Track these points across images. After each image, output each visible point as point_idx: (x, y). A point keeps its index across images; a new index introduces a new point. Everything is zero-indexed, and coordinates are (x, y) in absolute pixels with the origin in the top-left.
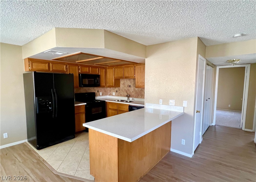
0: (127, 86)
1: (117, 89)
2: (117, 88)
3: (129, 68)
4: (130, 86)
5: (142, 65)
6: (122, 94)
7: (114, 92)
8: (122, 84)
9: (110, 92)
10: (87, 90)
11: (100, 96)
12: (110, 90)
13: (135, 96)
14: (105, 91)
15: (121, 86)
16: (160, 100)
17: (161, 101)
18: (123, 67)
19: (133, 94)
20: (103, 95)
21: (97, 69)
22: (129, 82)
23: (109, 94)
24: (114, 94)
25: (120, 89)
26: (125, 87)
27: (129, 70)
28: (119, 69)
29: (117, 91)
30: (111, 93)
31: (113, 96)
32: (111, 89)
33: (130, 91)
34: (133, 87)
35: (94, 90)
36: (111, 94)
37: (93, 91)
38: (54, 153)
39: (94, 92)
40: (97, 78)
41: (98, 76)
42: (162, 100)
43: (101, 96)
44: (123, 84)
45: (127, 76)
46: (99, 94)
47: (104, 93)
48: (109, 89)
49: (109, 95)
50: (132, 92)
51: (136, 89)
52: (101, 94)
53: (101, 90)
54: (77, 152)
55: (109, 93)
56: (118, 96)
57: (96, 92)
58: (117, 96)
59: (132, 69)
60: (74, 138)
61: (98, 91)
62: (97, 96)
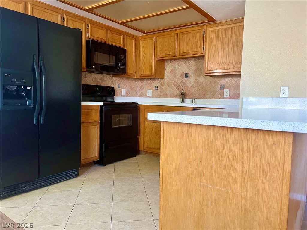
0: (181, 76)
1: (157, 83)
2: (157, 81)
3: (191, 35)
4: (186, 76)
5: (221, 25)
6: (168, 92)
7: (150, 89)
8: (168, 72)
9: (142, 89)
10: (98, 80)
11: (122, 96)
12: (142, 85)
13: (197, 95)
14: (132, 88)
15: (165, 77)
16: (282, 88)
17: (284, 90)
18: (176, 32)
19: (193, 90)
20: (127, 95)
21: (122, 37)
22: (185, 66)
23: (139, 94)
24: (150, 92)
25: (164, 83)
26: (175, 77)
27: (191, 39)
28: (167, 39)
29: (156, 88)
30: (143, 91)
31: (148, 97)
32: (145, 83)
33: (188, 85)
34: (193, 77)
35: (112, 82)
36: (144, 93)
37: (110, 84)
38: (38, 208)
39: (112, 86)
40: (122, 56)
41: (123, 52)
42: (287, 88)
43: (124, 96)
44: (170, 72)
45: (185, 51)
46: (121, 93)
47: (129, 91)
48: (139, 83)
49: (139, 96)
50: (191, 87)
51: (202, 80)
52: (124, 93)
53: (124, 85)
54: (94, 205)
55: (139, 91)
56: (159, 96)
57: (116, 87)
58: (156, 97)
59: (198, 34)
60: (77, 175)
61: (119, 86)
62: (117, 96)
